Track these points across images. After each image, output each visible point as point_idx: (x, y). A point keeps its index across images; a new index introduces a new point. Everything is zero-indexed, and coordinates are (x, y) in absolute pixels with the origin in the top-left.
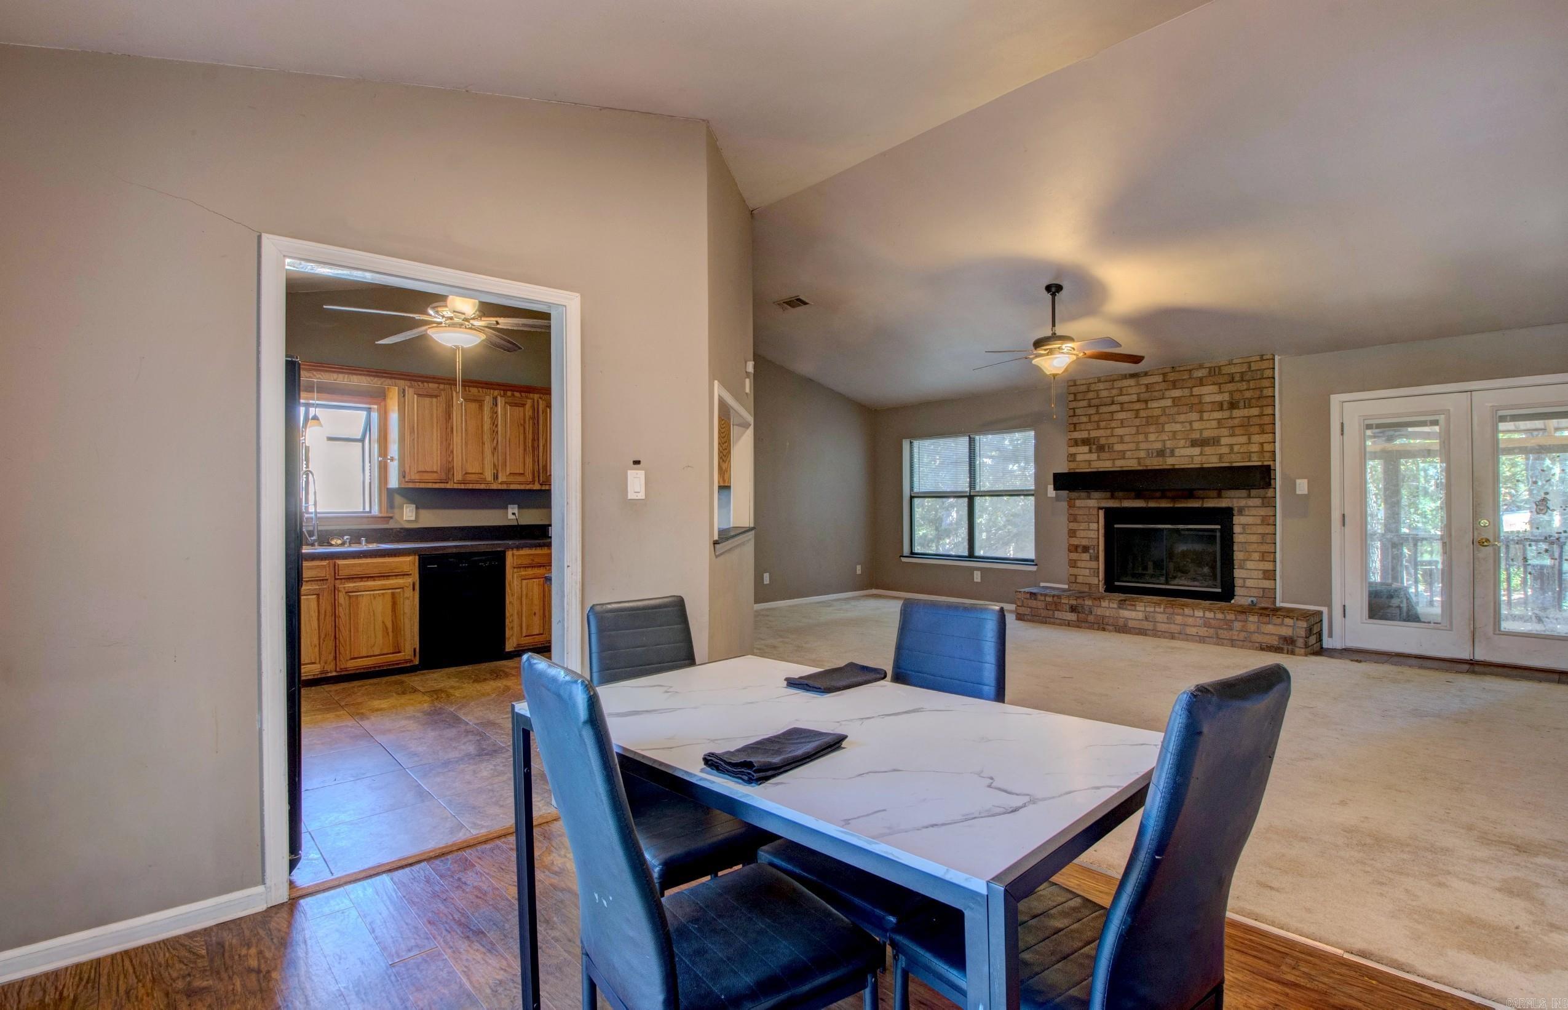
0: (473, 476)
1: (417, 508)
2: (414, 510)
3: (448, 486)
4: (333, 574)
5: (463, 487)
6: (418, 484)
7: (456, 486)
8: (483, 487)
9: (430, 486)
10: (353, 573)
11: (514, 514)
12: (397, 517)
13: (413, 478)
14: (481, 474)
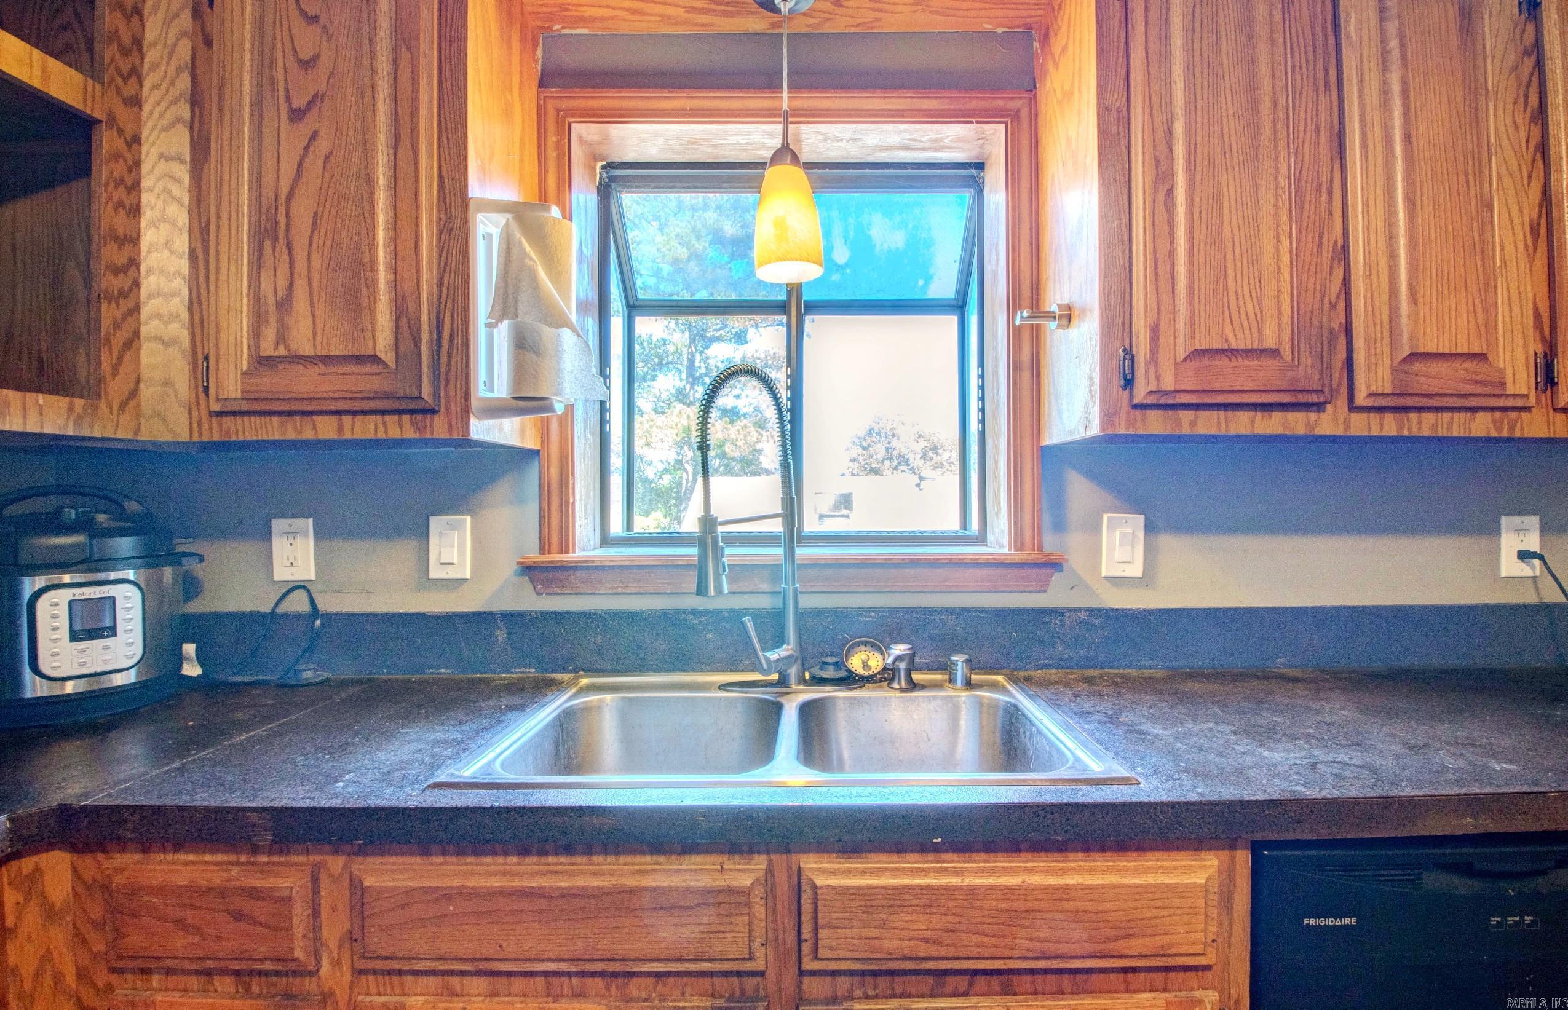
0: (1443, 368)
1: (1150, 528)
2: (1141, 534)
3: (1327, 424)
4: (791, 939)
5: (1390, 426)
6: (1186, 416)
7: (1360, 425)
8: (1481, 425)
9: (1242, 423)
10: (891, 944)
11: (1524, 556)
12: (1076, 561)
13: (1168, 384)
14: (1481, 357)
